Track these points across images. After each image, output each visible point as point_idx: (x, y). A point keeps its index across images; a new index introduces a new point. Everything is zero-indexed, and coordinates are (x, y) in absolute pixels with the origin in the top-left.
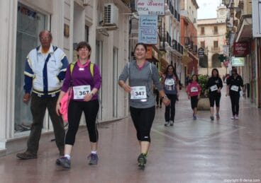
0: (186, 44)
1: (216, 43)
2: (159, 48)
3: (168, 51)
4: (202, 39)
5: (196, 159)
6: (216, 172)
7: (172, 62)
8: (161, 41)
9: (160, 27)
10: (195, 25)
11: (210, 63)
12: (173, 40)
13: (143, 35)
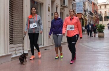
0: (94, 13)
1: (106, 12)
2: (84, 14)
3: (87, 15)
4: (100, 10)
5: (98, 56)
6: (106, 60)
7: (89, 20)
8: (84, 11)
9: (84, 6)
10: (98, 5)
11: (103, 19)
12: (89, 11)
13: (78, 10)
